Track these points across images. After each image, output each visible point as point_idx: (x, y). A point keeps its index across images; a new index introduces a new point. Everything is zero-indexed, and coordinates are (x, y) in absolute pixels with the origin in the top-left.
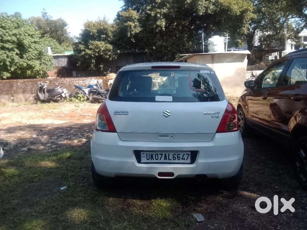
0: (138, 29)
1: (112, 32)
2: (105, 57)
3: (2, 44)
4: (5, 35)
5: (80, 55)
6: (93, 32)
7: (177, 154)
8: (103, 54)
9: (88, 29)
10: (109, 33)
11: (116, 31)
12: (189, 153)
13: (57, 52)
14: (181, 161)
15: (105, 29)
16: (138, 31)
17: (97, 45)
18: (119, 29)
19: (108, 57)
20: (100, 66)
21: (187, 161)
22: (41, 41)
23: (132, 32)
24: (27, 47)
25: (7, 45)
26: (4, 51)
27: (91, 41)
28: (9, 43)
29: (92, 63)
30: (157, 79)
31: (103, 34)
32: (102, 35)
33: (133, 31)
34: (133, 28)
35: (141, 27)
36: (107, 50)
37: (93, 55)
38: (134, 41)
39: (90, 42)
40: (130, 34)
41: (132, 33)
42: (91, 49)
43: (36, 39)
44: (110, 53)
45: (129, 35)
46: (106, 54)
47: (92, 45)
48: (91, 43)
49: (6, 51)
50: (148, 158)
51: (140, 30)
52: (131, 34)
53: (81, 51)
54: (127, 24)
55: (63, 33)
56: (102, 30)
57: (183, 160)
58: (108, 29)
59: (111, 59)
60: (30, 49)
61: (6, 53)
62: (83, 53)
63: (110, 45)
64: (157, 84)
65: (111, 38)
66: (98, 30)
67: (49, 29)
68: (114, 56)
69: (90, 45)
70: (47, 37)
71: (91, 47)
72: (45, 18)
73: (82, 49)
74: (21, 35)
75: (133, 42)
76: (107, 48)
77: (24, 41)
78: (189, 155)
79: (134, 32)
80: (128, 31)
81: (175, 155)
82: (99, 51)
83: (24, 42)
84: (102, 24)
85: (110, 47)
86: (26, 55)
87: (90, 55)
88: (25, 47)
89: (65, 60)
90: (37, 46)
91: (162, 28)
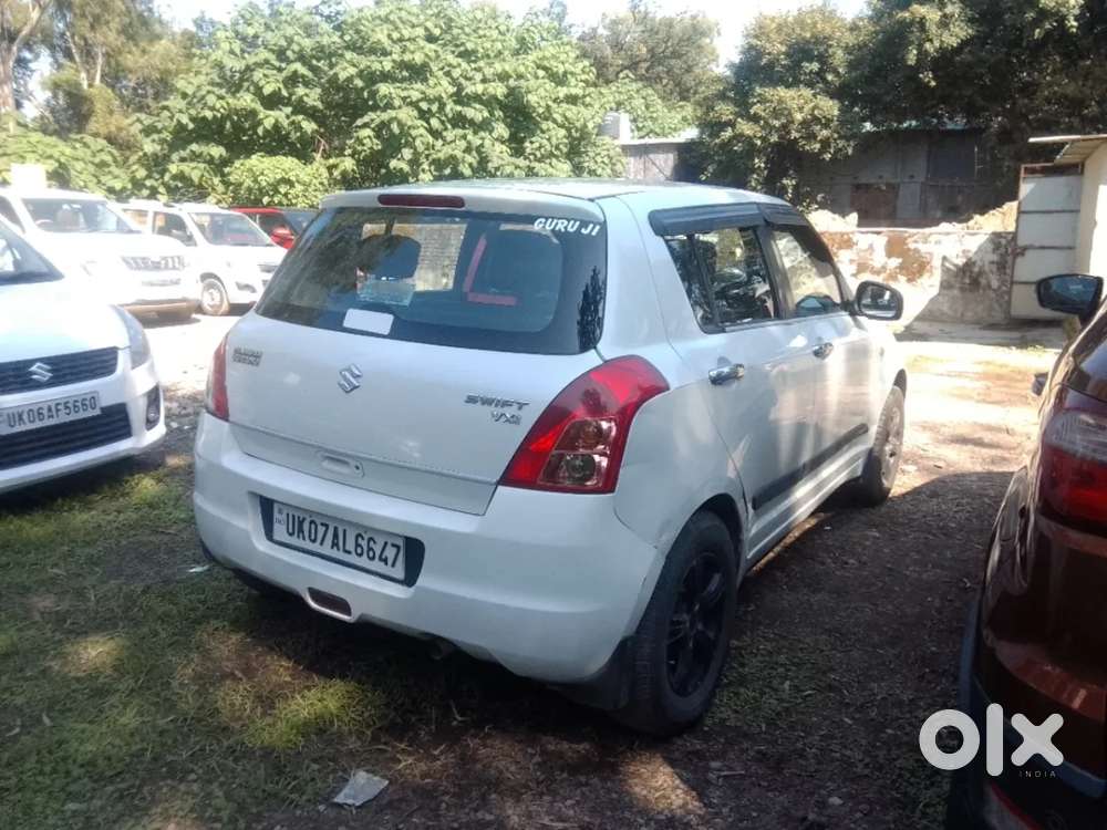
0: (957, 29)
1: (848, 50)
2: (807, 148)
3: (459, 108)
4: (467, 79)
5: (717, 141)
6: (769, 54)
7: (366, 537)
8: (797, 135)
9: (755, 42)
10: (835, 53)
11: (865, 45)
12: (400, 543)
13: (651, 131)
14: (376, 566)
15: (822, 41)
16: (954, 42)
17: (780, 101)
18: (880, 37)
19: (818, 146)
20: (785, 181)
21: (393, 569)
22: (589, 95)
23: (928, 45)
24: (539, 115)
25: (470, 112)
26: (460, 132)
27: (761, 86)
28: (478, 106)
29: (753, 171)
30: (938, 242)
31: (811, 60)
32: (805, 64)
33: (931, 41)
34: (933, 29)
35: (971, 21)
36: (816, 120)
37: (759, 142)
38: (933, 83)
39: (758, 90)
40: (919, 53)
41: (926, 51)
42: (755, 119)
43: (576, 86)
44: (825, 133)
45: (912, 57)
46: (812, 137)
47: (763, 100)
48: (760, 95)
49: (467, 131)
50: (291, 531)
51: (963, 35)
52: (922, 53)
53: (722, 126)
54: (907, 15)
55: (690, 63)
56: (808, 42)
57: (382, 564)
58: (834, 39)
59: (828, 156)
60: (550, 122)
61: (464, 137)
62: (728, 133)
63: (831, 103)
64: (937, 263)
65: (837, 74)
66: (790, 47)
67: (644, 50)
68: (841, 143)
69: (755, 104)
70: (627, 80)
71: (756, 109)
72: (639, 12)
73: (724, 118)
74: (520, 77)
75: (927, 85)
76: (816, 112)
77: (530, 97)
78: (398, 547)
79: (937, 44)
80: (912, 43)
81: (363, 539)
82: (784, 126)
83: (527, 101)
84: (809, 21)
85: (830, 107)
86: (532, 143)
87: (749, 140)
88: (534, 115)
89: (666, 162)
90: (572, 111)
91: (1062, 19)
